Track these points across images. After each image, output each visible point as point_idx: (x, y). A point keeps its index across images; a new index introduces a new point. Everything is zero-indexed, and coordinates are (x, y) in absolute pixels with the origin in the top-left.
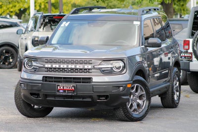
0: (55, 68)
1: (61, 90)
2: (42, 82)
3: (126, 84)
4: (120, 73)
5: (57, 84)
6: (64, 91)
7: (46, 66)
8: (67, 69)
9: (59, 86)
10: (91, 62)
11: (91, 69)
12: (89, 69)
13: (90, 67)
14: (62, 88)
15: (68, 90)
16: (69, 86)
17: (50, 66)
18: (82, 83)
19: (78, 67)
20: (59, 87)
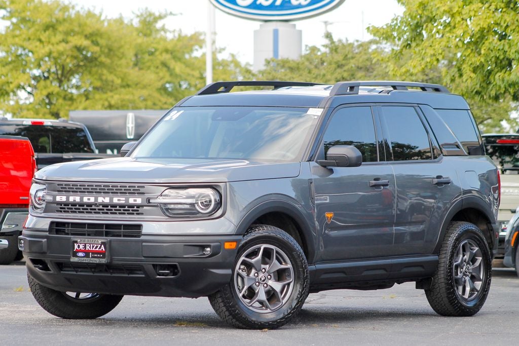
0: (74, 204)
1: (81, 251)
2: (47, 234)
3: (222, 243)
4: (209, 216)
5: (74, 238)
6: (87, 253)
7: (58, 199)
8: (96, 205)
9: (76, 242)
10: (142, 190)
11: (143, 206)
12: (138, 207)
13: (139, 201)
14: (81, 247)
15: (93, 252)
16: (95, 244)
17: (64, 199)
18: (125, 236)
19: (115, 200)
20: (76, 246)
